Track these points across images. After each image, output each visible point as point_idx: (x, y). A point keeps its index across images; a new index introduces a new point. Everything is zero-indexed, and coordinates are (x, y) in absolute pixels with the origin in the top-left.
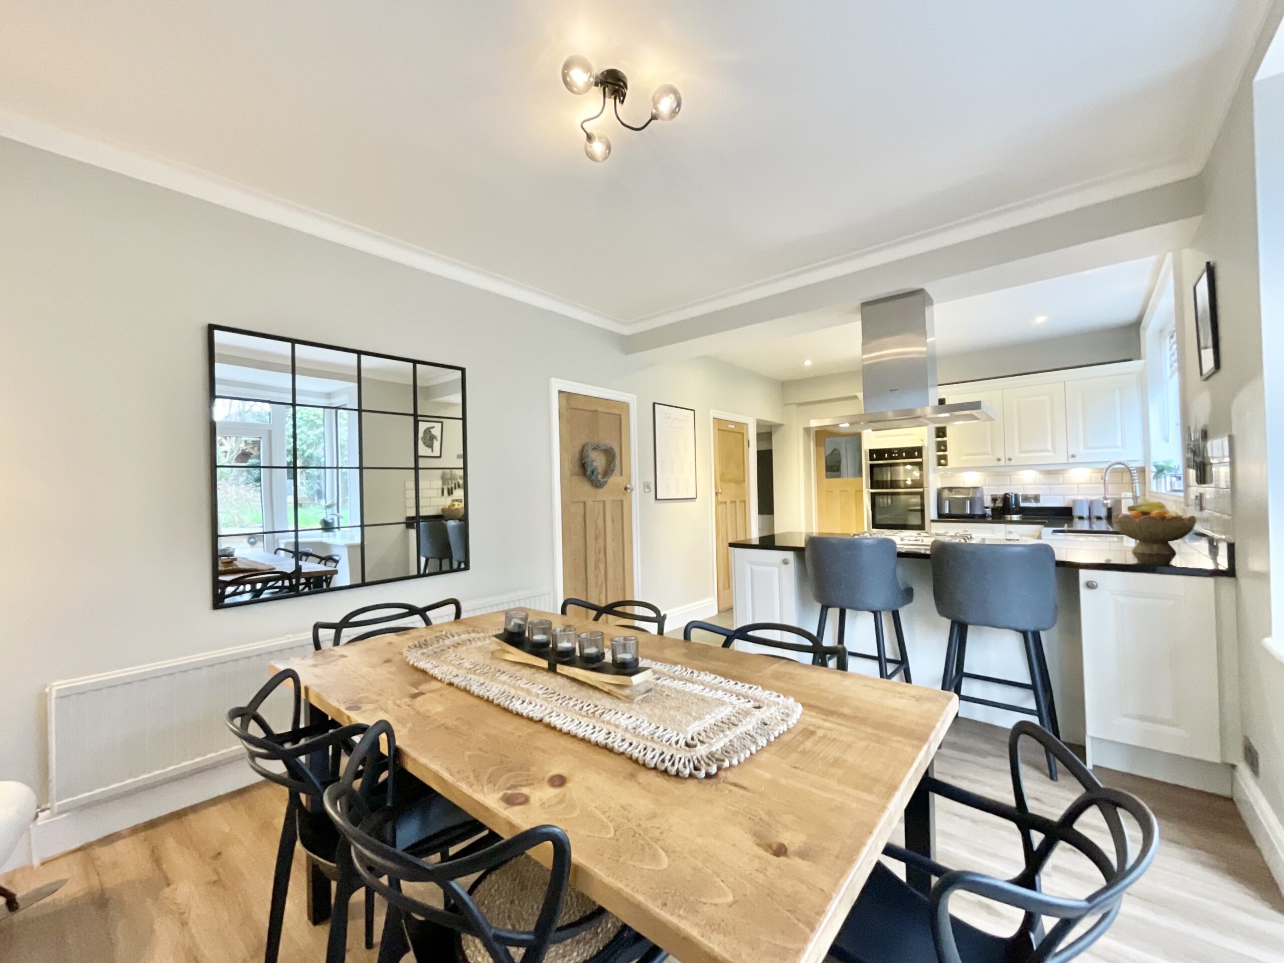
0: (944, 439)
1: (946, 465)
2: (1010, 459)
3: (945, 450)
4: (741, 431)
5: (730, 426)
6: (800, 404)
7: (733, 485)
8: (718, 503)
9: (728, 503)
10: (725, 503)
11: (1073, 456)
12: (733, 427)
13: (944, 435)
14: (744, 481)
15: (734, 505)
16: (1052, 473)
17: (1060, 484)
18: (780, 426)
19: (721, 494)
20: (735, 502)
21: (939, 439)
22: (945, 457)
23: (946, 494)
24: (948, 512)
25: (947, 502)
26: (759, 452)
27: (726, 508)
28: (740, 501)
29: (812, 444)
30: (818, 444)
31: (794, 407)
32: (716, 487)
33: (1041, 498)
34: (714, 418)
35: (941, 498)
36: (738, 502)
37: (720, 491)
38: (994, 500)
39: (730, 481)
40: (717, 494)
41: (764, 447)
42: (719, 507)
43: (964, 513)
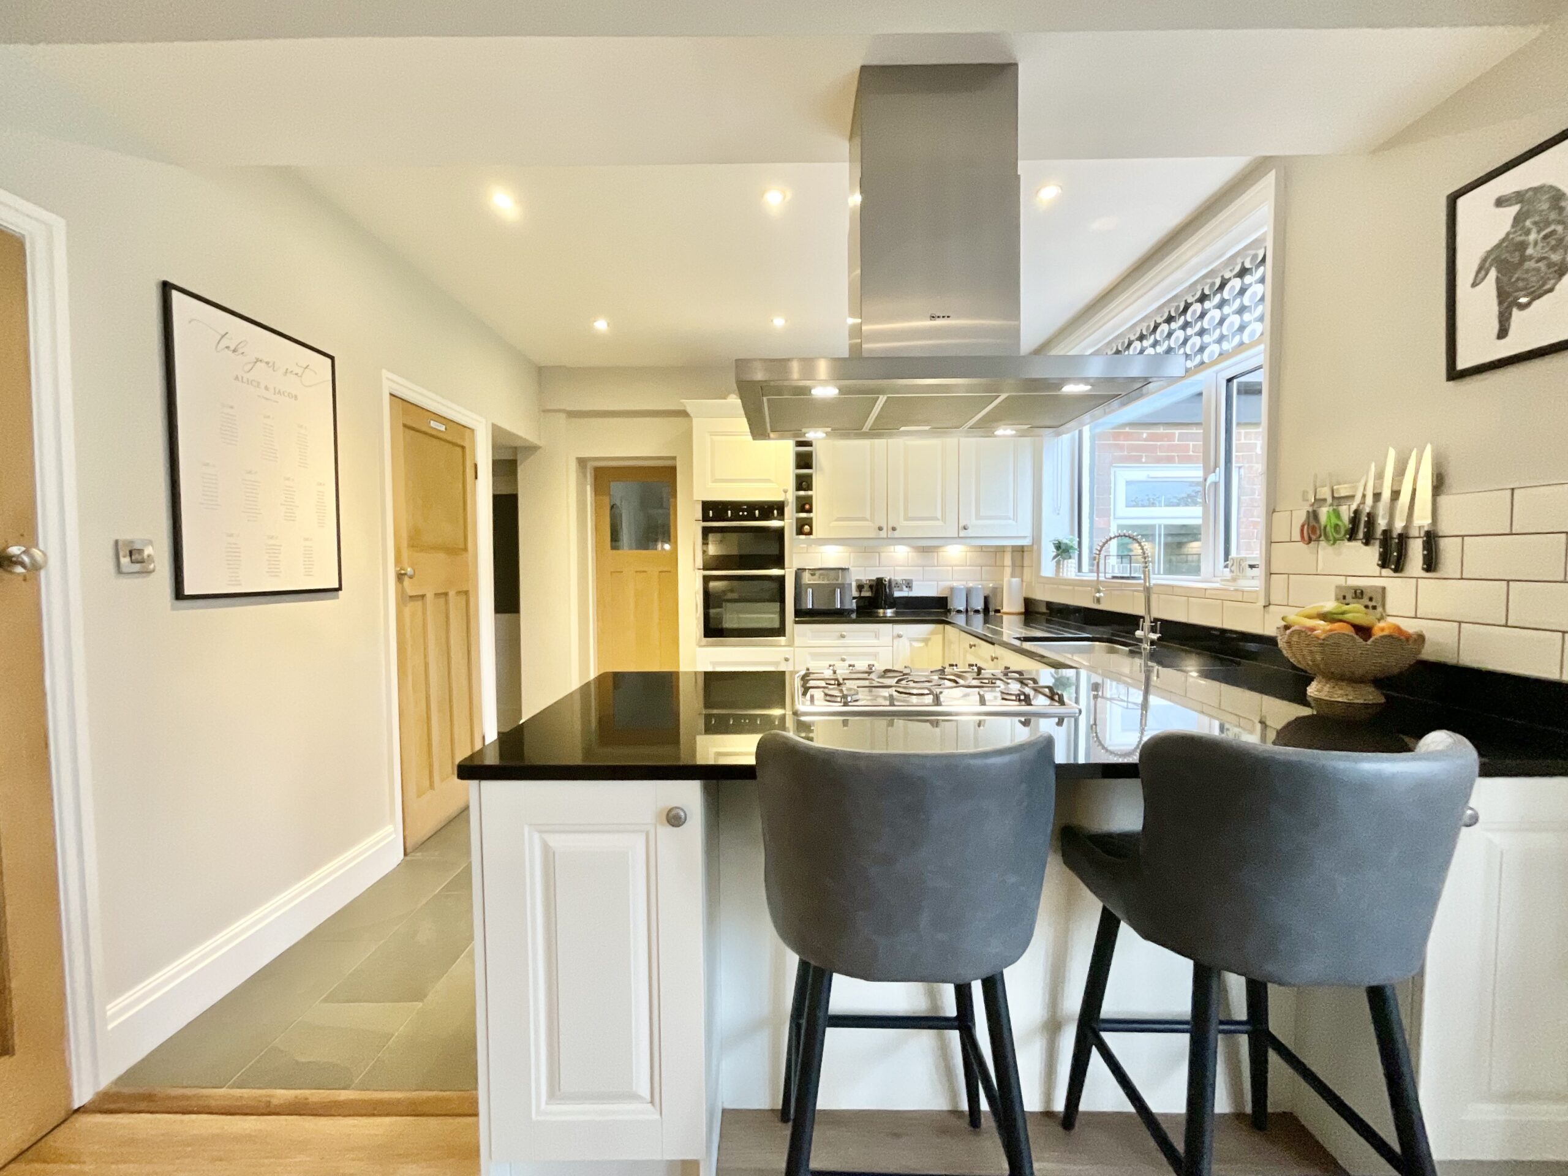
0: (810, 493)
1: (810, 533)
2: (894, 529)
3: (810, 511)
4: (462, 444)
5: (433, 424)
6: (572, 414)
7: (442, 556)
8: (404, 599)
9: (430, 596)
10: (423, 596)
11: (965, 528)
12: (443, 428)
13: (809, 488)
14: (466, 549)
15: (442, 600)
16: (927, 549)
17: (935, 566)
18: (532, 449)
19: (411, 577)
20: (446, 594)
21: (802, 493)
22: (809, 522)
23: (807, 578)
24: (811, 607)
25: (810, 590)
26: (496, 498)
27: (424, 613)
28: (459, 593)
29: (589, 488)
30: (598, 490)
31: (563, 416)
32: (398, 560)
33: (915, 585)
34: (391, 395)
35: (801, 585)
36: (452, 593)
37: (409, 570)
38: (860, 587)
39: (435, 548)
40: (400, 577)
41: (505, 490)
42: (407, 611)
43: (831, 608)
